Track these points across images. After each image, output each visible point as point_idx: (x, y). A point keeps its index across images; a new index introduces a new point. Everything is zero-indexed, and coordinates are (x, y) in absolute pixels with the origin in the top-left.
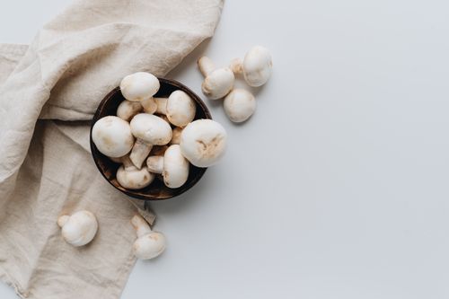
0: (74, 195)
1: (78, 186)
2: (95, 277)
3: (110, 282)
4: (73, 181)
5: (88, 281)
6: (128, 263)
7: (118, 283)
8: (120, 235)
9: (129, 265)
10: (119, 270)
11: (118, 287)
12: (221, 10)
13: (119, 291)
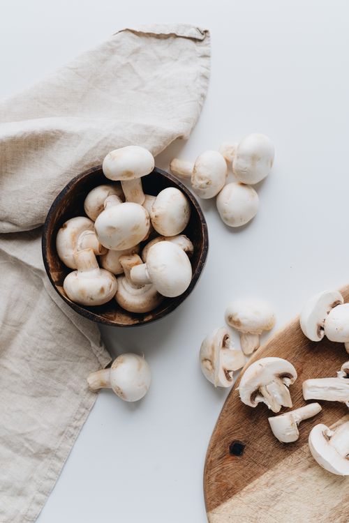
0: (8, 328)
1: (15, 316)
2: (27, 445)
3: (48, 451)
4: (9, 309)
5: (17, 451)
6: (74, 424)
7: (60, 454)
8: (65, 383)
9: (76, 428)
10: (61, 434)
11: (60, 459)
12: (201, 107)
13: (59, 465)
